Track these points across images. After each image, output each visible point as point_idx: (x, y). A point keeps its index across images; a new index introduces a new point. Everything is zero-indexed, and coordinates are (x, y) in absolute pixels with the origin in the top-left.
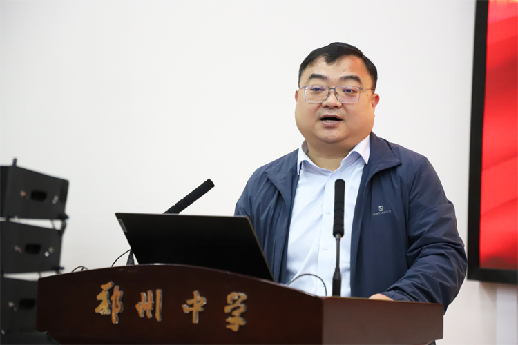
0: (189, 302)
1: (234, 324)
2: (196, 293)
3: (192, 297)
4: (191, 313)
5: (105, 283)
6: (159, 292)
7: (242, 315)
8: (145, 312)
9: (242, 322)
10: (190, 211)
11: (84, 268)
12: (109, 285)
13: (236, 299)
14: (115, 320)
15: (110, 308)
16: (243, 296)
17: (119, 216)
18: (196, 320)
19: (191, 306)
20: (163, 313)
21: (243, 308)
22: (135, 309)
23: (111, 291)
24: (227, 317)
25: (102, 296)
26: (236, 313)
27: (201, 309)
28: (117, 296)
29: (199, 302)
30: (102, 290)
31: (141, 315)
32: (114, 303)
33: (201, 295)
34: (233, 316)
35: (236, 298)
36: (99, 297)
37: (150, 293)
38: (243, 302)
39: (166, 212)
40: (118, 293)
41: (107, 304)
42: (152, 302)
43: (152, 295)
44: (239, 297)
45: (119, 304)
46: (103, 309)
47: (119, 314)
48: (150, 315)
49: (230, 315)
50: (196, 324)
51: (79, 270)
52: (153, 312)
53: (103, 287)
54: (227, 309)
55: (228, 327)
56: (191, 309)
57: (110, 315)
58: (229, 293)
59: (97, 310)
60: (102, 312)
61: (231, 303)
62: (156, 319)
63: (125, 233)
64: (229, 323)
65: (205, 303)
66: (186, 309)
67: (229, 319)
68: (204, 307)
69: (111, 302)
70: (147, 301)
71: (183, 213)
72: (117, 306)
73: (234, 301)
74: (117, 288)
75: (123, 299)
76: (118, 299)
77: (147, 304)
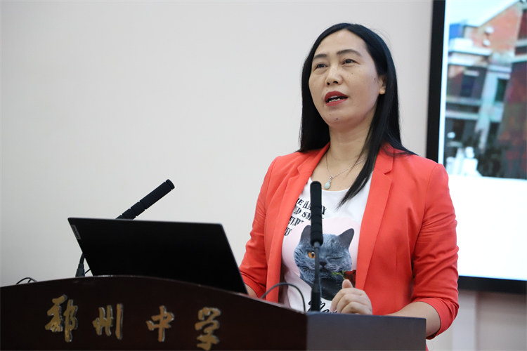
0: (155, 318)
1: (205, 343)
2: (162, 308)
3: (158, 313)
4: (157, 330)
5: (57, 297)
6: (119, 307)
7: (215, 333)
8: (104, 329)
9: (215, 340)
10: (149, 215)
11: (31, 279)
12: (62, 299)
13: (209, 315)
14: (68, 337)
15: (63, 325)
16: (217, 311)
17: (72, 221)
18: (162, 338)
19: (157, 322)
20: (123, 331)
21: (216, 325)
22: (92, 325)
23: (64, 306)
24: (199, 335)
25: (54, 311)
26: (208, 330)
27: (168, 326)
28: (71, 312)
29: (166, 318)
30: (54, 304)
31: (99, 332)
32: (67, 319)
33: (168, 311)
34: (204, 334)
35: (209, 313)
36: (50, 313)
37: (110, 309)
38: (216, 318)
39: (120, 217)
40: (72, 308)
41: (60, 321)
42: (112, 318)
43: (111, 310)
44: (212, 313)
45: (74, 320)
46: (54, 326)
47: (73, 331)
48: (109, 333)
49: (202, 332)
50: (162, 342)
51: (26, 282)
52: (113, 329)
53: (54, 300)
54: (198, 326)
55: (199, 345)
56: (156, 326)
57: (63, 332)
58: (201, 308)
59: (47, 327)
60: (53, 329)
61: (203, 319)
62: (116, 337)
63: (78, 240)
64: (200, 342)
65: (172, 319)
66: (151, 325)
67: (201, 337)
68: (171, 323)
69: (64, 318)
70: (106, 317)
71: (139, 218)
72: (71, 323)
73: (206, 318)
74: (71, 302)
75: (77, 315)
76: (72, 315)
77: (106, 320)
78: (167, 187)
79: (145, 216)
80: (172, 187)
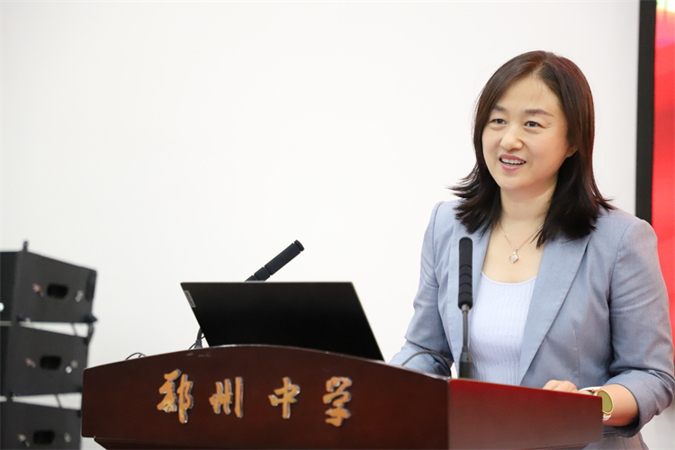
0: (278, 392)
1: (335, 417)
2: (286, 380)
3: (281, 385)
4: (281, 405)
5: (169, 371)
6: (239, 381)
7: (346, 406)
8: (222, 406)
9: (345, 414)
10: (281, 276)
11: (141, 354)
12: (175, 374)
13: (338, 387)
14: (183, 418)
15: (177, 403)
16: (347, 382)
17: (185, 286)
18: (286, 414)
19: (281, 396)
20: (244, 408)
21: (347, 397)
22: (209, 402)
23: (177, 382)
24: (327, 409)
25: (166, 389)
26: (338, 403)
27: (293, 401)
28: (185, 388)
29: (289, 391)
30: (166, 380)
31: (217, 411)
32: (181, 397)
33: (293, 383)
34: (335, 407)
35: (338, 384)
36: (162, 390)
37: (228, 382)
38: (347, 389)
39: (251, 278)
40: (186, 384)
41: (174, 398)
42: (231, 393)
43: (230, 384)
44: (341, 383)
45: (189, 397)
46: (167, 405)
47: (188, 410)
48: (228, 411)
49: (331, 406)
50: (287, 420)
51: (136, 357)
52: (232, 406)
53: (166, 376)
54: (327, 399)
55: (328, 421)
56: (280, 401)
57: (177, 413)
58: (329, 378)
59: (160, 407)
60: (166, 410)
61: (332, 390)
62: (235, 415)
63: (193, 308)
64: (329, 417)
65: (298, 392)
66: (274, 401)
67: (330, 412)
68: (297, 397)
69: (178, 395)
70: (224, 392)
72: (186, 401)
73: (336, 389)
74: (184, 377)
75: (192, 392)
76: (186, 392)
77: (225, 397)
78: (296, 249)
79: (276, 278)
80: (302, 249)
